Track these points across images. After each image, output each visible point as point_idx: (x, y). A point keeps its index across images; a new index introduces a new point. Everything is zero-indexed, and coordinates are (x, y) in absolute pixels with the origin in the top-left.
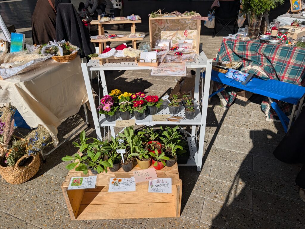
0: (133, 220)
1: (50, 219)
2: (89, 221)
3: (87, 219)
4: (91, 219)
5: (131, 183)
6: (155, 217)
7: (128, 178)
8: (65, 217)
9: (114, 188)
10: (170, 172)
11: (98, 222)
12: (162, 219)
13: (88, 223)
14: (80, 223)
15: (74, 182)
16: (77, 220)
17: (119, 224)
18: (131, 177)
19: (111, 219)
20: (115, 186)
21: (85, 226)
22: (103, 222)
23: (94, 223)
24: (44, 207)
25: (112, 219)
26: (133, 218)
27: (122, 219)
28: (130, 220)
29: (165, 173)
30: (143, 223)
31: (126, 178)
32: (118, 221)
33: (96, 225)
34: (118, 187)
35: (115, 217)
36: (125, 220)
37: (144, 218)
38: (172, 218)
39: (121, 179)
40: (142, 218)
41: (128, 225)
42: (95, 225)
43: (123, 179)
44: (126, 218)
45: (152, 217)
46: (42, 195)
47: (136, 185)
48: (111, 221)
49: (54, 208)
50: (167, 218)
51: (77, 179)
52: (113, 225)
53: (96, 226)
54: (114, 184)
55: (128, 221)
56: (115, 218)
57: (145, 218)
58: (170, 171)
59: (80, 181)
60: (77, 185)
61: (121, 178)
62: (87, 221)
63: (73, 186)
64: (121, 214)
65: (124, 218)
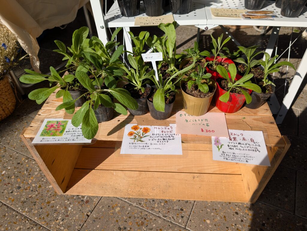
0: (166, 202)
1: (22, 188)
2: (87, 198)
3: (83, 195)
4: (90, 195)
5: (171, 138)
6: (208, 200)
7: (163, 127)
8: (47, 187)
9: (134, 145)
10: (254, 119)
11: (102, 200)
12: (221, 204)
13: (85, 201)
14: (71, 200)
15: (48, 128)
16: (67, 195)
17: (142, 208)
18: (171, 125)
19: (126, 197)
20: (136, 141)
21: (80, 207)
22: (112, 201)
23: (97, 202)
24: (15, 168)
25: (129, 198)
26: (167, 198)
27: (147, 199)
28: (160, 201)
29: (244, 120)
30: (184, 210)
31: (160, 127)
32: (139, 201)
33: (100, 205)
34: (141, 144)
35: (134, 194)
36: (151, 201)
37: (186, 199)
38: (240, 204)
39: (149, 127)
40: (183, 200)
41: (157, 210)
42: (98, 205)
43: (153, 127)
44: (153, 198)
45: (201, 200)
46: (14, 148)
47: (182, 142)
48: (126, 200)
49: (30, 171)
50: (230, 203)
51: (56, 123)
52: (129, 209)
53: (100, 207)
54: (132, 137)
55: (158, 204)
56: (134, 196)
57: (188, 200)
58: (256, 117)
59: (61, 128)
60: (54, 135)
61: (148, 125)
62: (83, 197)
63: (45, 137)
64: (144, 190)
65: (150, 198)
